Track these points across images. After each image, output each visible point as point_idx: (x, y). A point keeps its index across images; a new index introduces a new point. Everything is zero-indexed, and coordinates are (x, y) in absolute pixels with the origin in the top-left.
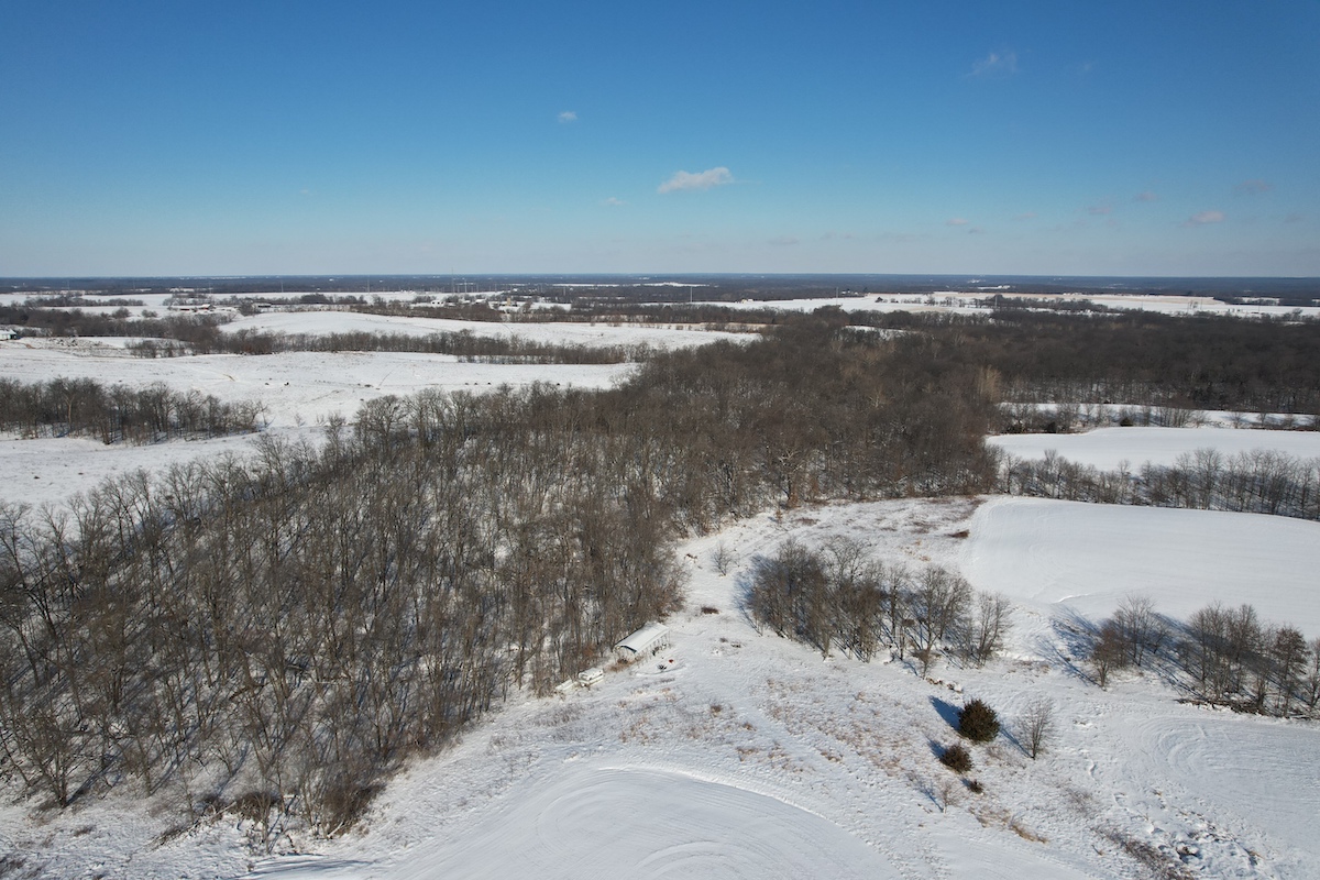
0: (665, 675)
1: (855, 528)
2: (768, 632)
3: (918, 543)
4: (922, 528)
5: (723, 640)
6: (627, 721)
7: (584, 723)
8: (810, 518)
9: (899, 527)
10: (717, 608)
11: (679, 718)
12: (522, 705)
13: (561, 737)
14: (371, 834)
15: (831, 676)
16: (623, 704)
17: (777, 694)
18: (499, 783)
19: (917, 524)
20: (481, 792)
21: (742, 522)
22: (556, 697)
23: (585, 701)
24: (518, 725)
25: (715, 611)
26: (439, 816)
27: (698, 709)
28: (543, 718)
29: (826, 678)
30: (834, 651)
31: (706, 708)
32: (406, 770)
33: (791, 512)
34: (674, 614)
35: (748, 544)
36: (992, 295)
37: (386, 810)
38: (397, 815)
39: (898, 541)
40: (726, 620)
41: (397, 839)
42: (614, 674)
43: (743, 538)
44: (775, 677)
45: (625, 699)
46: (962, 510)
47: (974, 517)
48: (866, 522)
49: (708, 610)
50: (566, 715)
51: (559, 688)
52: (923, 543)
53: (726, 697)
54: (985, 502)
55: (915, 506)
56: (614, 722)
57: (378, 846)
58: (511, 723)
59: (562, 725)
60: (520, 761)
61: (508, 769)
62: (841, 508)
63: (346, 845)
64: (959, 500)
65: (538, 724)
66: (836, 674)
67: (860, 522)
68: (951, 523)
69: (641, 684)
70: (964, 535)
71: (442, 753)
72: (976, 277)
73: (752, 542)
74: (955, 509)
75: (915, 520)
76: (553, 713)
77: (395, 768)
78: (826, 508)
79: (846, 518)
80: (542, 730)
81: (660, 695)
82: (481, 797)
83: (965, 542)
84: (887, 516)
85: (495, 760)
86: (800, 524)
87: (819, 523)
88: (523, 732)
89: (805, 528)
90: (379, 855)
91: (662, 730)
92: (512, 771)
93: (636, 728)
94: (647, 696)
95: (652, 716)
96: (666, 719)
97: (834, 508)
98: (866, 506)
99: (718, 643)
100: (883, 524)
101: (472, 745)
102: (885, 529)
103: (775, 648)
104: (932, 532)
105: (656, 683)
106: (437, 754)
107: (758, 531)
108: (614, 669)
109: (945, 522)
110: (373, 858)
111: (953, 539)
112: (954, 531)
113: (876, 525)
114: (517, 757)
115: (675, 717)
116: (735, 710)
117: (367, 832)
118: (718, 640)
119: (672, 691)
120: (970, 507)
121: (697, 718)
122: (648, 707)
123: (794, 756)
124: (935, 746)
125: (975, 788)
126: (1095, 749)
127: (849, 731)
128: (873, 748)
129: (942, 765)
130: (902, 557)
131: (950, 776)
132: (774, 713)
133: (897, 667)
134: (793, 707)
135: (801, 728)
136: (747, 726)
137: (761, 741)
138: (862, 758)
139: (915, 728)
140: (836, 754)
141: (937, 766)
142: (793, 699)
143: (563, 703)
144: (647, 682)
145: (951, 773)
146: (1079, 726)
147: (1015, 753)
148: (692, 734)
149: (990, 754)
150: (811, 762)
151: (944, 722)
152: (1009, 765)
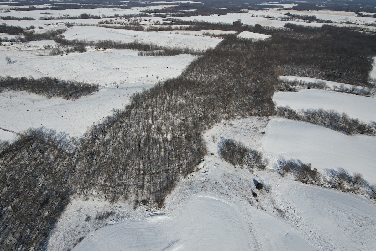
0: (206, 173)
1: (241, 129)
2: (224, 161)
3: (254, 136)
6: (201, 185)
7: (194, 186)
9: (251, 129)
13: (191, 189)
14: (165, 208)
15: (236, 173)
16: (200, 181)
17: (226, 179)
19: (255, 128)
20: (181, 201)
22: (188, 178)
23: (193, 180)
24: (183, 185)
26: (175, 205)
28: (186, 184)
29: (234, 174)
30: (236, 166)
31: (214, 182)
34: (206, 155)
35: (219, 132)
38: (168, 205)
39: (250, 135)
40: (216, 157)
41: (170, 210)
44: (226, 174)
45: (200, 179)
47: (267, 126)
50: (190, 183)
53: (218, 179)
54: (270, 119)
55: (255, 121)
56: (199, 186)
57: (167, 211)
59: (190, 186)
60: (185, 194)
62: (239, 120)
64: (265, 118)
67: (243, 126)
70: (264, 133)
74: (264, 123)
75: (255, 126)
78: (236, 120)
79: (240, 124)
80: (187, 187)
81: (206, 178)
83: (264, 135)
85: (181, 194)
88: (184, 187)
91: (207, 188)
93: (204, 187)
94: (204, 179)
95: (205, 184)
98: (244, 120)
100: (248, 128)
101: (176, 190)
103: (225, 165)
104: (257, 132)
105: (205, 175)
111: (262, 134)
112: (262, 132)
115: (209, 185)
116: (219, 183)
118: (215, 163)
119: (208, 178)
120: (266, 122)
121: (213, 185)
122: (204, 182)
123: (229, 194)
124: (252, 191)
125: (257, 201)
126: (278, 191)
127: (238, 188)
128: (242, 193)
129: (253, 196)
130: (251, 140)
131: (254, 198)
132: (226, 184)
133: (247, 170)
134: (229, 182)
135: (230, 188)
136: (221, 187)
137: (224, 191)
138: (240, 195)
139: (249, 187)
140: (236, 194)
141: (252, 196)
142: (229, 180)
143: (189, 180)
144: (203, 175)
145: (254, 197)
146: (277, 186)
147: (265, 192)
148: (213, 189)
149: (261, 192)
150: (232, 196)
151: (254, 185)
152: (264, 195)
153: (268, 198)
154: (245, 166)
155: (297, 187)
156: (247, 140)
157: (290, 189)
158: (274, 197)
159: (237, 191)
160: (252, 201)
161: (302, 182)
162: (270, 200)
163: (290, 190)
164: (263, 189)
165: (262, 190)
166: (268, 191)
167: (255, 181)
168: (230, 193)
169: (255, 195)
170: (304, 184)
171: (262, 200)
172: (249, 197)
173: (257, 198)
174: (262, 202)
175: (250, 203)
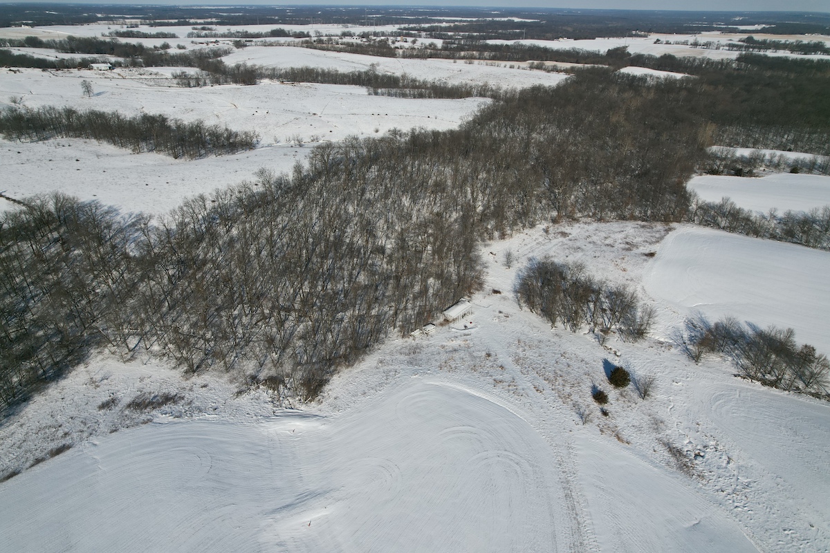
0: (466, 332)
1: (590, 243)
2: (526, 308)
3: (623, 259)
4: (630, 246)
5: (500, 312)
6: (444, 357)
7: (423, 356)
8: (566, 231)
9: (617, 245)
10: (501, 290)
11: (469, 359)
12: (394, 341)
13: (411, 363)
14: (324, 403)
15: (553, 340)
16: (443, 347)
17: (521, 349)
18: (381, 385)
19: (627, 243)
20: (372, 389)
21: (526, 231)
22: (411, 338)
23: (425, 343)
24: (391, 354)
25: (499, 292)
26: (353, 398)
27: (479, 354)
28: (403, 350)
29: (549, 341)
30: (559, 324)
31: (484, 354)
32: (339, 372)
33: (556, 226)
34: (477, 292)
35: (526, 247)
36: (745, 36)
37: (330, 392)
38: (334, 395)
39: (612, 255)
40: (505, 298)
41: (335, 408)
42: (441, 327)
43: (524, 243)
44: (523, 338)
45: (444, 344)
46: (657, 235)
47: (663, 241)
48: (598, 238)
49: (496, 292)
50: (415, 350)
51: (412, 333)
52: (626, 259)
53: (495, 348)
54: (675, 229)
55: (630, 229)
56: (437, 357)
57: (327, 409)
58: (388, 351)
59: (412, 355)
60: (391, 374)
61: (385, 378)
62: (586, 226)
63: (313, 408)
64: (659, 226)
65: (401, 354)
66: (556, 339)
67: (594, 238)
68: (647, 245)
69: (453, 335)
70: (652, 255)
71: (355, 365)
72: (740, 14)
73: (529, 246)
74: (654, 234)
75: (628, 240)
76: (409, 348)
77: (334, 371)
78: (577, 225)
79: (587, 234)
80: (402, 357)
81: (462, 343)
82: (372, 391)
83: (651, 260)
84: (611, 235)
85: (379, 372)
86: (559, 236)
87: (570, 236)
88: (394, 357)
89: (561, 239)
90: (327, 414)
91: (459, 365)
92: (387, 379)
93: (447, 362)
94: (455, 343)
95: (456, 355)
96: (463, 359)
97: (582, 225)
98: (602, 225)
99: (497, 314)
100: (607, 242)
101: (369, 362)
102: (608, 245)
103: (527, 319)
104: (635, 251)
105: (461, 336)
106: (353, 365)
107: (534, 238)
108: (442, 325)
109: (645, 244)
110: (325, 415)
111: (645, 257)
112: (647, 252)
113: (603, 241)
114: (390, 372)
115: (467, 358)
116: (498, 356)
117: (322, 402)
118: (497, 311)
119: (468, 342)
120: (663, 233)
121: (478, 360)
122: (455, 350)
123: (520, 387)
124: (594, 388)
125: (605, 413)
126: (677, 398)
127: (551, 375)
128: (560, 387)
129: (593, 400)
130: (611, 267)
131: (595, 406)
132: (517, 361)
133: (590, 338)
134: (527, 358)
135: (528, 371)
136: (502, 367)
137: (507, 377)
138: (554, 392)
139: (586, 376)
140: (541, 389)
141: (590, 400)
142: (528, 353)
143: (414, 343)
144: (456, 334)
145: (596, 404)
146: (674, 383)
147: (635, 396)
148: (474, 368)
149: (621, 395)
150: (528, 391)
151: (604, 374)
152: (629, 401)
153: (642, 411)
154: (585, 328)
155: (742, 394)
156: (601, 266)
157: (717, 397)
158: (662, 414)
159: (547, 382)
160: (587, 412)
161: (759, 383)
162: (647, 418)
163: (717, 399)
164: (631, 386)
165: (626, 388)
166: (644, 392)
167: (606, 364)
168: (525, 383)
169: (600, 397)
170: (766, 388)
171: (624, 414)
172: (580, 400)
173: (606, 407)
174: (619, 419)
175: (581, 415)
